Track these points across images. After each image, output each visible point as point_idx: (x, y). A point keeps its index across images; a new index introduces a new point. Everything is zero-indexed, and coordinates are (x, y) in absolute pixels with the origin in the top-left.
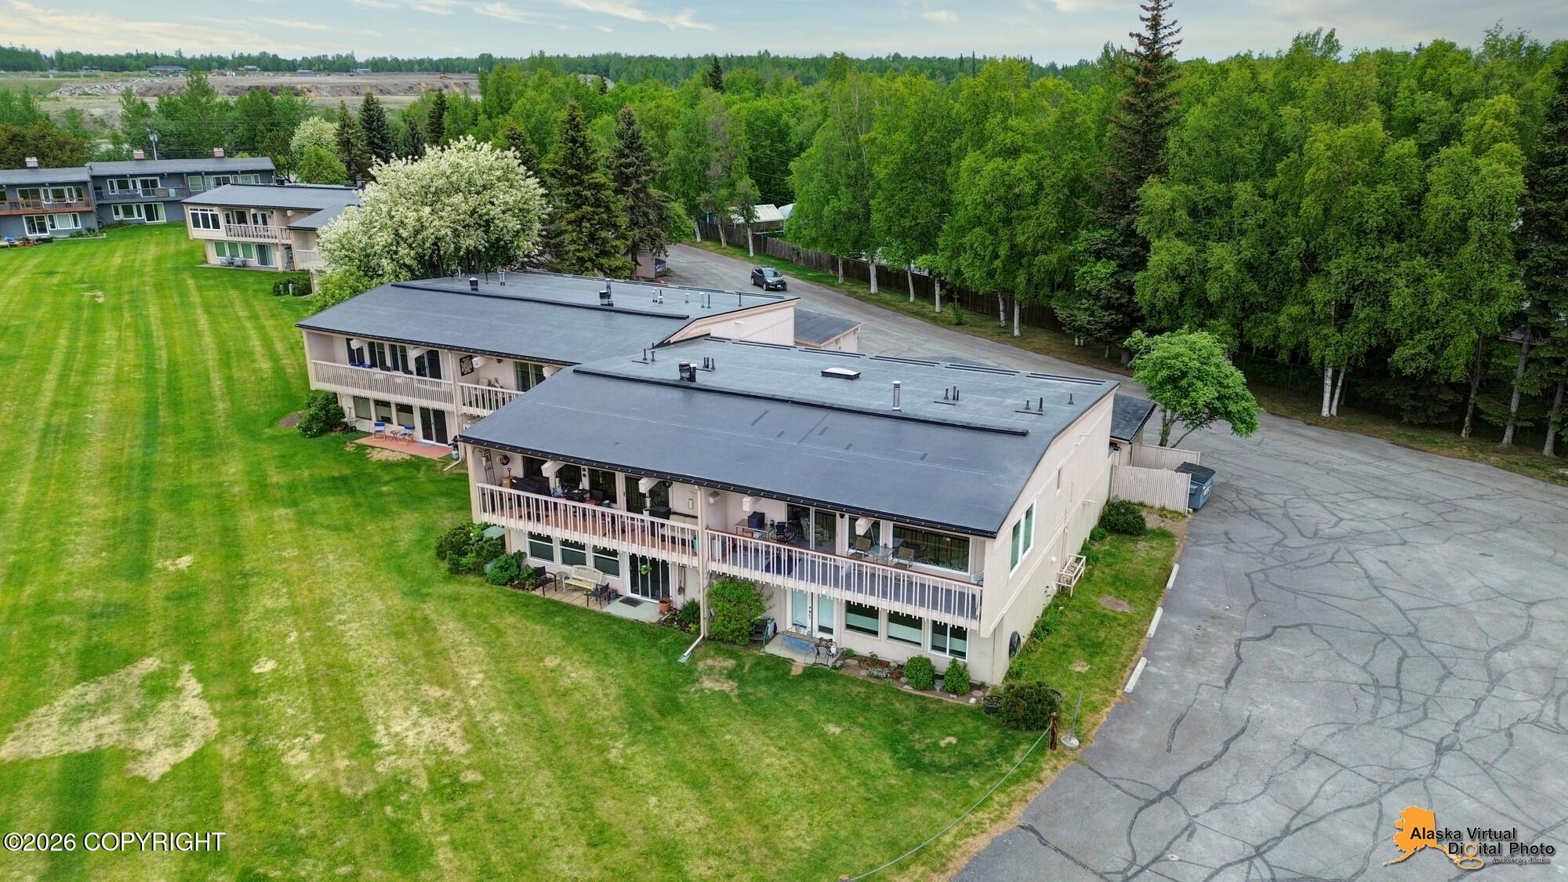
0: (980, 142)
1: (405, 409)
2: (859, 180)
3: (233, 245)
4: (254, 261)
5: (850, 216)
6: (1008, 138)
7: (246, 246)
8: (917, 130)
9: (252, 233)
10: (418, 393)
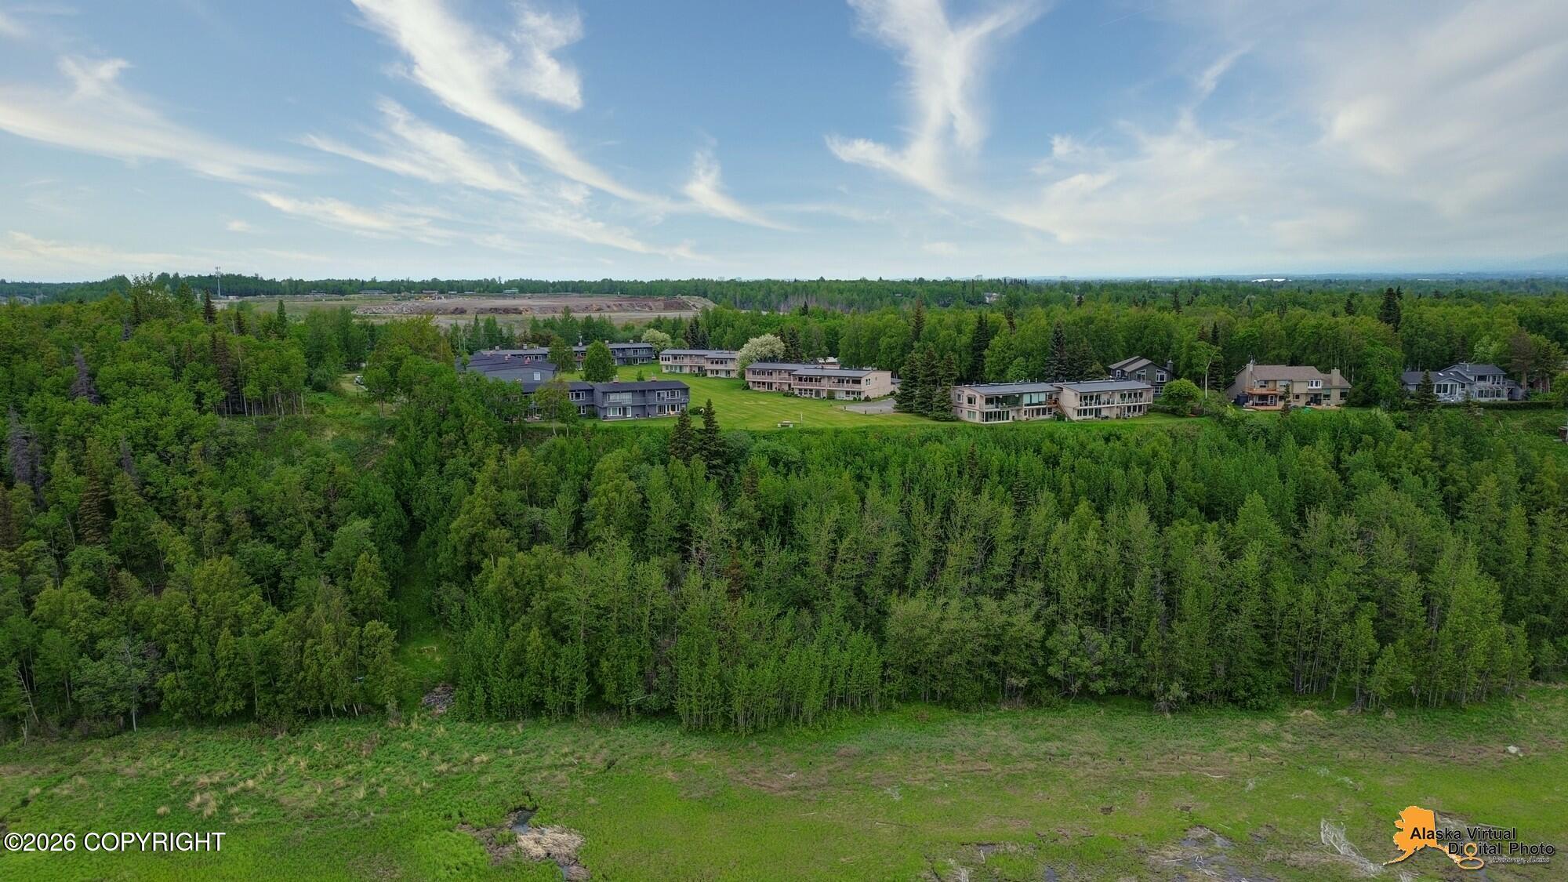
0: (885, 334)
1: (764, 383)
2: (857, 345)
3: (671, 366)
4: (678, 371)
5: (854, 354)
6: (891, 333)
7: (676, 366)
8: (872, 332)
9: (678, 362)
10: (768, 379)
